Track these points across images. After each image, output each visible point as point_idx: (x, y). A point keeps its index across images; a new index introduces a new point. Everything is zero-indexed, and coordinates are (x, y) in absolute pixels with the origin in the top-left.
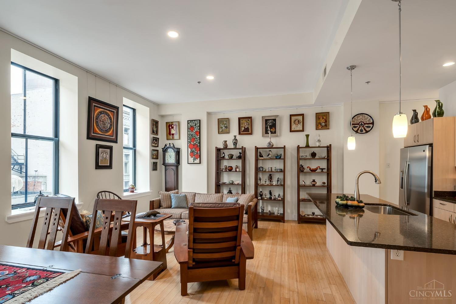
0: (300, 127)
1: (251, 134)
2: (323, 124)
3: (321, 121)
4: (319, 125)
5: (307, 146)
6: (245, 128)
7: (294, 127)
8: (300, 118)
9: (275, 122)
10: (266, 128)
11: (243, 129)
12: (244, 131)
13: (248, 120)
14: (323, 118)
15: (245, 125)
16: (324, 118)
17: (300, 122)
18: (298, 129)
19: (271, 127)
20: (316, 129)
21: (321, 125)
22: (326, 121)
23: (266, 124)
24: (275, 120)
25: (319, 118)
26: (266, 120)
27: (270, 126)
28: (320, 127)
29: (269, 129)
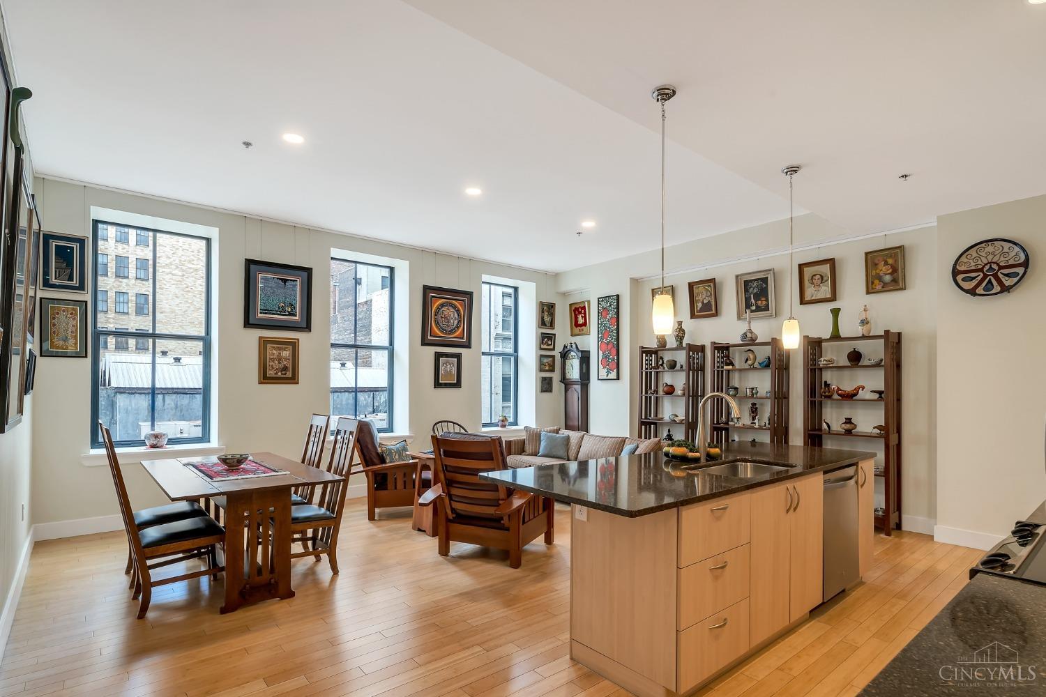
0: (825, 291)
1: (716, 315)
2: (888, 278)
3: (881, 270)
4: (877, 282)
5: (836, 337)
6: (703, 303)
7: (810, 292)
8: (826, 269)
9: (767, 284)
10: (747, 300)
11: (700, 305)
12: (701, 310)
13: (710, 286)
14: (886, 263)
15: (703, 296)
16: (890, 261)
17: (825, 279)
18: (820, 296)
19: (757, 297)
20: (868, 293)
21: (880, 281)
22: (895, 270)
23: (746, 291)
24: (765, 280)
25: (876, 265)
26: (746, 283)
27: (754, 295)
28: (879, 287)
29: (753, 302)
